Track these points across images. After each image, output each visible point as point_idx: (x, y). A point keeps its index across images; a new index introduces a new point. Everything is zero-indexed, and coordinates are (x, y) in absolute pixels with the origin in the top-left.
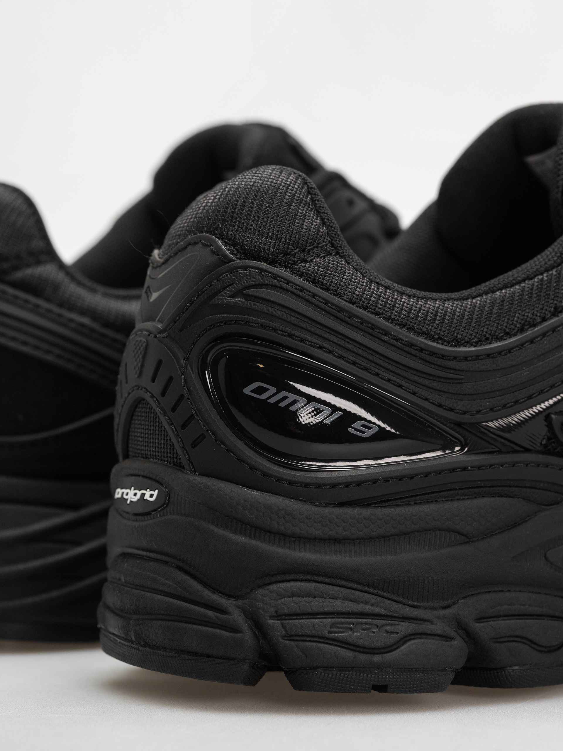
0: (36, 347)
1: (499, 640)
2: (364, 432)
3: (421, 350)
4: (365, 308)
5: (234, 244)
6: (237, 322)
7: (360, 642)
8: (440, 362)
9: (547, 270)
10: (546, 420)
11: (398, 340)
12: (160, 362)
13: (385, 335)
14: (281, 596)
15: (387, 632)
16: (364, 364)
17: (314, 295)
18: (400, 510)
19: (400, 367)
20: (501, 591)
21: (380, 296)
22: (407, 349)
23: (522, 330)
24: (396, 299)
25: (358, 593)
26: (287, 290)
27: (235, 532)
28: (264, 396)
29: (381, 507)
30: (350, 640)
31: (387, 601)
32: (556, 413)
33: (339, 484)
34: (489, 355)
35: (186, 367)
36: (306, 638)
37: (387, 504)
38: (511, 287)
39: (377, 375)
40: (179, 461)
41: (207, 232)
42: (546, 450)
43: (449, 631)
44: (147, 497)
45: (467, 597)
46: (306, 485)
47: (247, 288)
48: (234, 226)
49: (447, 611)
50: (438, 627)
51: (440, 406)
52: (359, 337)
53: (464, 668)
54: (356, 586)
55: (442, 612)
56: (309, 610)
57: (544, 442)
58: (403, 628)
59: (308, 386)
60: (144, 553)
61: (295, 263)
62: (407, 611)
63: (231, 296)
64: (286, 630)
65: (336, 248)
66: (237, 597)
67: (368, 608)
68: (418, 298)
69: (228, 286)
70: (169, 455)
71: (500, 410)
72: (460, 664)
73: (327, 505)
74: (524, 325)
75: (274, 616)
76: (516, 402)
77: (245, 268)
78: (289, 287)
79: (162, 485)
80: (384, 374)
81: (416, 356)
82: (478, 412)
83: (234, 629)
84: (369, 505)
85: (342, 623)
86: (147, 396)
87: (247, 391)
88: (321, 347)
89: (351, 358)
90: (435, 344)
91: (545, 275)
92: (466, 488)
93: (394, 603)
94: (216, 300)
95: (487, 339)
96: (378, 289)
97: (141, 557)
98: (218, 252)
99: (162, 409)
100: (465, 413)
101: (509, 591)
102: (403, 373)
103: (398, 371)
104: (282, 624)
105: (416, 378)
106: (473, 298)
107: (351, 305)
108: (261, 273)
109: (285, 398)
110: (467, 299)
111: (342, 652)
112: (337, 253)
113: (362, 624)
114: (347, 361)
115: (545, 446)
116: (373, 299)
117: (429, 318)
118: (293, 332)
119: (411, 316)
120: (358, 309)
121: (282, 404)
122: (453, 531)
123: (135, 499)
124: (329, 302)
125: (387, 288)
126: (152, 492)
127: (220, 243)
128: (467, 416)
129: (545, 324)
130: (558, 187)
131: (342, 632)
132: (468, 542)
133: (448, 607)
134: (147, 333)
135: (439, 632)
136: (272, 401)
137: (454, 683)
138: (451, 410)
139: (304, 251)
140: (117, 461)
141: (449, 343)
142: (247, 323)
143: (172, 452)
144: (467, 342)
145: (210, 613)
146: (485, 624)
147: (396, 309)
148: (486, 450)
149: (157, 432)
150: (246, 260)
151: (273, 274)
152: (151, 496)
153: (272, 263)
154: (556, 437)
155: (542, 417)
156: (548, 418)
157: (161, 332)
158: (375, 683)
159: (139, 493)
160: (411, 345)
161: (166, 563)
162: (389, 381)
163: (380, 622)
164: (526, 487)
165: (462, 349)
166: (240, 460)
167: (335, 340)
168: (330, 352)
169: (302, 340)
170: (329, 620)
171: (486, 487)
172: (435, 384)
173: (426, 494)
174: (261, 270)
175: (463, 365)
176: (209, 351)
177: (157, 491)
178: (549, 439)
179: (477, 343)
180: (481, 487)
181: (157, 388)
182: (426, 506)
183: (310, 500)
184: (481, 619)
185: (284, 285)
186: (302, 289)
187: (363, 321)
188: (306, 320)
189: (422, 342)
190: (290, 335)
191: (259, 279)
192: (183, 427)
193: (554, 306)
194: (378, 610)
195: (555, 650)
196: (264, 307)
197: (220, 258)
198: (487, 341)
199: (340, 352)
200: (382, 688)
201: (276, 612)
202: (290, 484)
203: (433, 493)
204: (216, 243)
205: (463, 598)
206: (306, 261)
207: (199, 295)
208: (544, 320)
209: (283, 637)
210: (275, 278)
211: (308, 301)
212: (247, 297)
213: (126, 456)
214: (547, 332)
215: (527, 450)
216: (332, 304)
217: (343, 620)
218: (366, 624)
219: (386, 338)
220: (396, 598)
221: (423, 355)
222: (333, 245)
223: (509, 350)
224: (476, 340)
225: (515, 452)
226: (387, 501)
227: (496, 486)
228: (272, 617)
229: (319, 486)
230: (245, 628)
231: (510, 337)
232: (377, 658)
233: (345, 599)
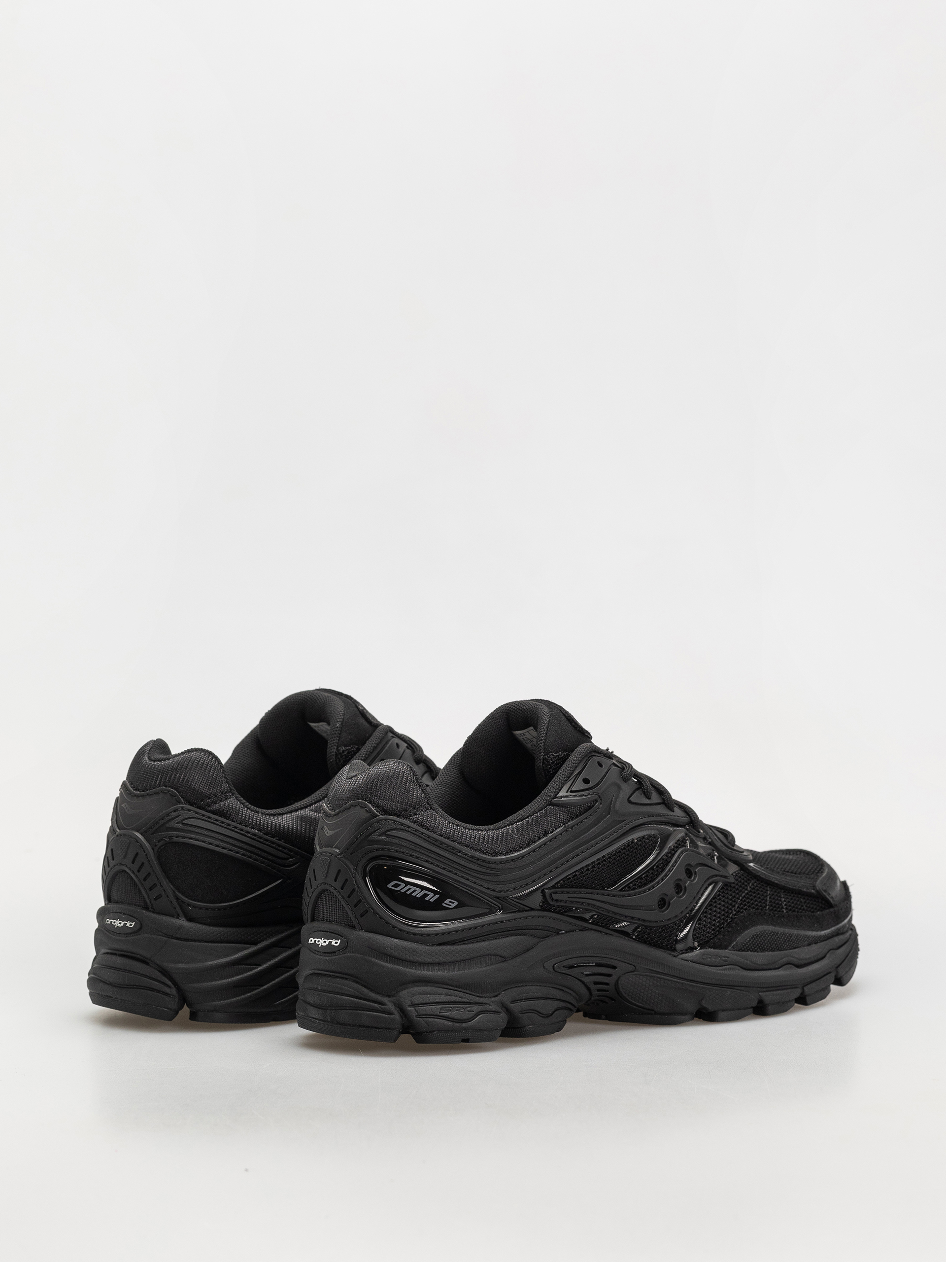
0: (255, 860)
1: (524, 1012)
2: (450, 905)
3: (478, 859)
4: (448, 838)
5: (378, 807)
6: (383, 849)
7: (456, 1017)
8: (487, 865)
9: (540, 811)
10: (542, 893)
11: (466, 854)
12: (339, 871)
13: (459, 852)
14: (413, 995)
15: (469, 1011)
16: (449, 869)
17: (423, 833)
18: (470, 946)
19: (468, 869)
20: (522, 986)
21: (455, 831)
22: (471, 859)
23: (528, 845)
24: (463, 832)
25: (452, 991)
26: (409, 831)
27: (386, 962)
28: (398, 889)
29: (461, 944)
30: (450, 1016)
31: (467, 995)
32: (547, 889)
33: (438, 934)
34: (513, 860)
35: (356, 874)
36: (427, 1016)
37: (463, 943)
38: (521, 821)
39: (456, 874)
40: (351, 924)
41: (361, 799)
42: (543, 909)
43: (499, 1009)
44: (333, 943)
45: (505, 990)
46: (422, 935)
47: (387, 831)
48: (377, 796)
49: (496, 998)
50: (493, 1007)
51: (488, 889)
52: (446, 855)
53: (506, 1028)
54: (450, 987)
55: (493, 999)
56: (429, 1001)
57: (541, 904)
58: (476, 1008)
59: (413, 879)
60: (327, 973)
61: (410, 816)
62: (477, 999)
63: (379, 836)
64: (417, 1012)
65: (430, 805)
66: (389, 996)
67: (458, 999)
68: (474, 830)
69: (377, 830)
70: (345, 920)
71: (519, 889)
72: (504, 1025)
73: (433, 945)
74: (529, 842)
75: (410, 1005)
76: (527, 884)
77: (386, 820)
78: (410, 830)
79: (342, 937)
80: (460, 873)
81: (475, 863)
82: (508, 891)
83: (390, 1013)
84: (454, 944)
85: (445, 1008)
86: (332, 889)
87: (389, 886)
88: (427, 861)
89: (443, 866)
90: (485, 856)
91: (538, 813)
92: (502, 932)
93: (470, 996)
94: (370, 838)
95: (511, 851)
96: (454, 827)
97: (330, 976)
98: (370, 811)
99: (342, 896)
100: (501, 892)
101: (526, 986)
102: (469, 872)
103: (467, 871)
104: (415, 1009)
105: (476, 875)
106: (502, 828)
107: (440, 837)
108: (394, 823)
109: (410, 889)
110: (498, 829)
111: (446, 1022)
112: (431, 808)
113: (455, 1007)
114: (441, 868)
115: (541, 906)
116: (452, 833)
117: (481, 841)
118: (413, 854)
119: (472, 841)
120: (445, 839)
121: (408, 893)
122: (497, 955)
123: (325, 944)
124: (430, 837)
125: (457, 825)
126: (337, 941)
127: (370, 805)
128: (502, 893)
129: (541, 841)
130: (540, 760)
131: (446, 1012)
132: (505, 961)
133: (496, 996)
134: (330, 855)
135: (493, 1010)
136: (403, 891)
137: (501, 1036)
138: (494, 890)
139: (415, 808)
140: (303, 923)
141: (491, 854)
142: (389, 850)
143: (347, 919)
144: (501, 853)
145: (376, 1005)
146: (516, 1004)
147: (464, 838)
148: (512, 911)
149: (338, 908)
150: (384, 815)
151: (401, 823)
152: (336, 943)
153: (399, 816)
154: (547, 901)
155: (540, 891)
156: (543, 891)
157: (339, 854)
158: (464, 1038)
159: (327, 942)
160: (472, 857)
161: (347, 979)
162: (462, 877)
163: (464, 1006)
164: (532, 929)
165: (499, 857)
166: (387, 923)
167: (434, 857)
168: (432, 863)
169: (417, 858)
170: (439, 1006)
171: (513, 930)
172: (485, 877)
173: (482, 936)
174: (395, 821)
175: (500, 866)
176: (367, 865)
177: (340, 940)
178: (543, 902)
179: (506, 853)
180: (510, 931)
181: (338, 885)
182: (483, 943)
183: (424, 943)
184: (513, 1001)
185: (407, 829)
186: (416, 831)
187: (448, 846)
188: (419, 847)
189: (478, 855)
190: (411, 855)
191: (394, 826)
192: (355, 906)
193: (544, 830)
194: (463, 1000)
195: (549, 1016)
196: (396, 841)
197: (371, 815)
198: (511, 852)
199: (437, 863)
200: (466, 1040)
201: (412, 1003)
202: (414, 935)
203: (486, 935)
204: (368, 806)
205: (504, 991)
206: (416, 814)
207: (361, 835)
208: (540, 838)
209: (416, 1016)
210: (402, 825)
211: (419, 837)
212: (388, 836)
213: (313, 920)
214: (542, 845)
215: (532, 909)
216: (432, 838)
217: (446, 1006)
218: (457, 1007)
219: (460, 854)
220: (471, 993)
221: (479, 862)
222: (428, 804)
223: (523, 856)
224: (505, 852)
225: (526, 911)
226: (463, 941)
227: (518, 930)
228: (410, 1006)
229: (429, 935)
230: (396, 1012)
231: (523, 849)
232: (464, 1025)
233: (446, 995)
